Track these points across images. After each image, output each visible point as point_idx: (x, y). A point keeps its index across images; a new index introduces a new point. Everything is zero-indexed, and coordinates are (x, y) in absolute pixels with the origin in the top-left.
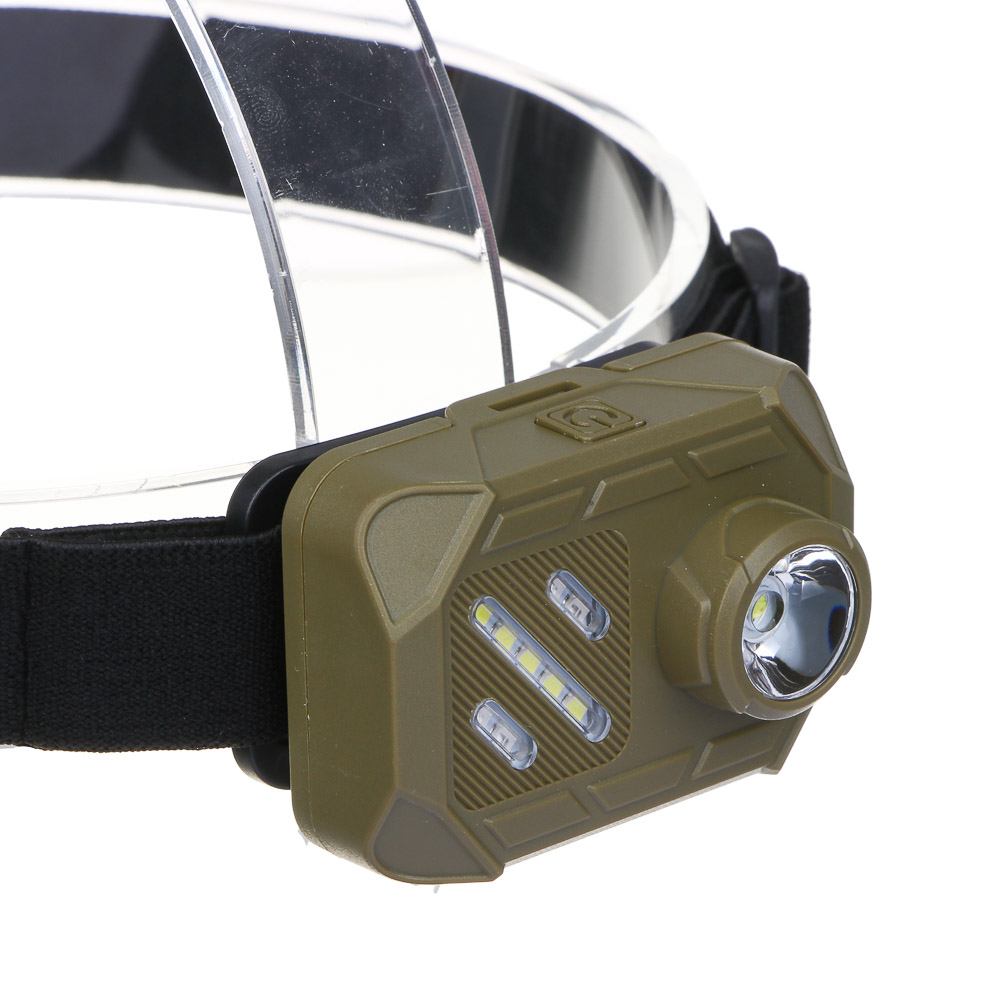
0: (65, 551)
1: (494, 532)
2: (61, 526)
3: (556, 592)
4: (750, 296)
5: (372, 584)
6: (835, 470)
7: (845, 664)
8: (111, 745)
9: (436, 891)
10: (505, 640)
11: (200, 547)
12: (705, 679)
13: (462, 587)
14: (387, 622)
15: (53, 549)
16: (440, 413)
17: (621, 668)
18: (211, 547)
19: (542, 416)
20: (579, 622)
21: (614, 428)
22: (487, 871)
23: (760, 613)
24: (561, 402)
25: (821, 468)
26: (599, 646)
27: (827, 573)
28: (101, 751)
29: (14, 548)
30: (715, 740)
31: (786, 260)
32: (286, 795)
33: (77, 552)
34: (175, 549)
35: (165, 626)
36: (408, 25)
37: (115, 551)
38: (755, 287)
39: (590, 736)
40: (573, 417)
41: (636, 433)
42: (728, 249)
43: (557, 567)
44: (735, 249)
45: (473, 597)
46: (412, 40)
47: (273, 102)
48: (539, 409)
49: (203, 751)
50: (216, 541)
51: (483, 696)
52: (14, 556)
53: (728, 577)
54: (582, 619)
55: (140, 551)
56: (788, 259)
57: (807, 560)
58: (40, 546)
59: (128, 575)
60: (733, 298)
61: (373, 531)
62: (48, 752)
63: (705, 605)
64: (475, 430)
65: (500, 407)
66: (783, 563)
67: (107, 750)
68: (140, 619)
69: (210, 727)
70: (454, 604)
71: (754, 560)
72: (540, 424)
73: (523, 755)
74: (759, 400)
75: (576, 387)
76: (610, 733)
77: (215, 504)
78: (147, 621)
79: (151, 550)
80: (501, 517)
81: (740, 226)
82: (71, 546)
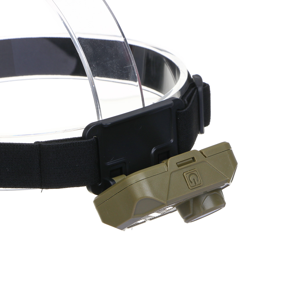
0: (47, 145)
4: (197, 88)
8: (60, 187)
9: (132, 229)
11: (76, 143)
15: (45, 145)
18: (79, 143)
28: (58, 188)
29: (37, 145)
31: (204, 81)
33: (50, 145)
34: (71, 143)
35: (70, 160)
37: (58, 145)
38: (198, 86)
42: (192, 79)
46: (122, 40)
47: (89, 48)
49: (80, 187)
50: (80, 141)
52: (36, 147)
55: (63, 144)
58: (42, 145)
59: (61, 150)
60: (193, 89)
62: (47, 190)
68: (65, 159)
69: (81, 182)
78: (66, 159)
79: (66, 144)
81: (195, 74)
82: (49, 144)
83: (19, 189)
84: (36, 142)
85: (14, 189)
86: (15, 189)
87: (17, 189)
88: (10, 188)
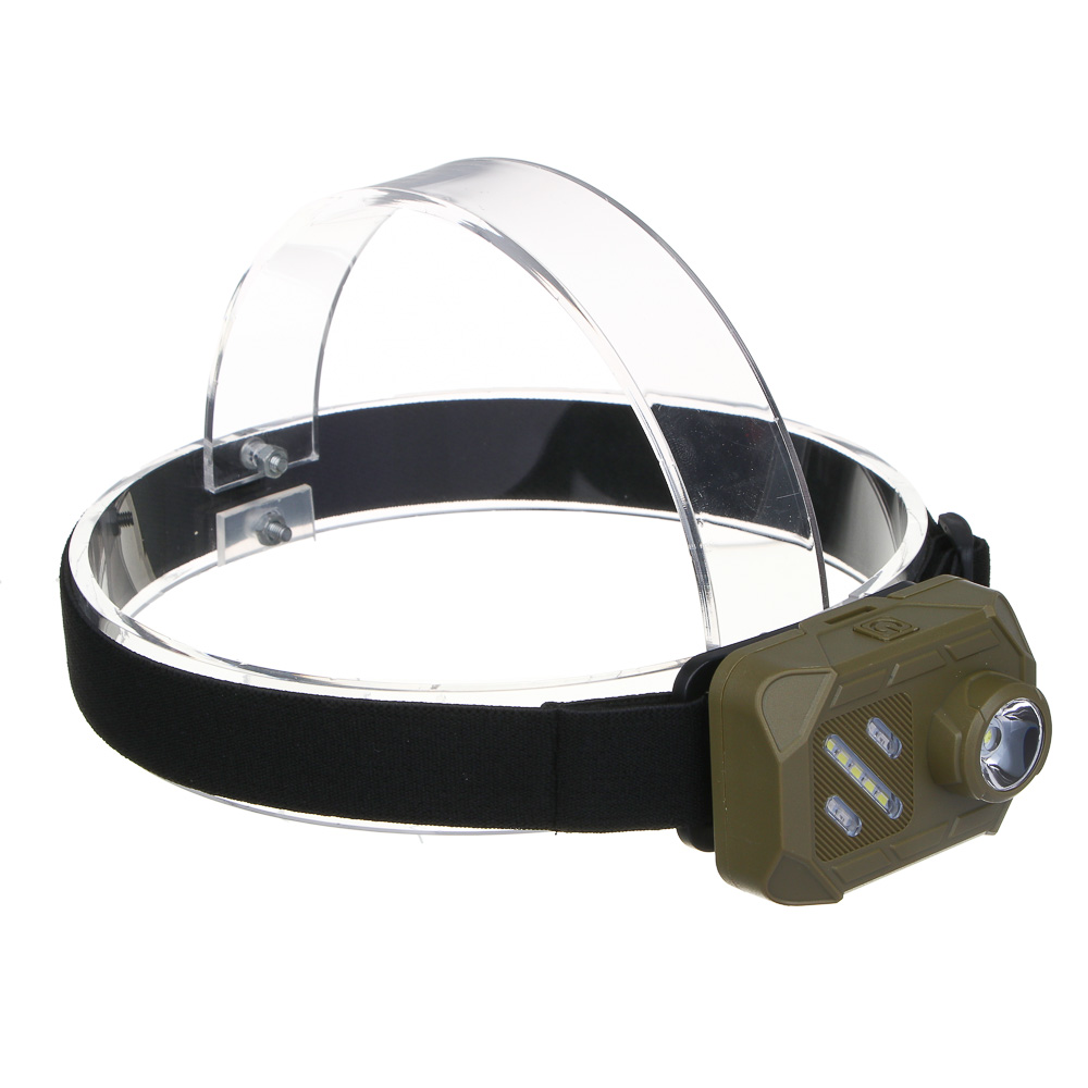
0: (580, 714)
1: (837, 696)
2: (575, 700)
3: (872, 729)
4: (957, 553)
5: (767, 729)
6: (1025, 652)
7: (1038, 768)
10: (843, 759)
11: (659, 710)
12: (958, 778)
13: (819, 729)
14: (776, 751)
15: (572, 714)
16: (795, 626)
17: (907, 774)
18: (665, 710)
19: (857, 626)
20: (884, 747)
21: (902, 632)
22: (833, 897)
23: (988, 739)
24: (866, 618)
25: (1019, 653)
26: (896, 762)
27: (1026, 715)
29: (549, 714)
30: (959, 816)
31: (977, 532)
32: (712, 855)
33: (586, 715)
34: (644, 712)
35: (639, 757)
36: (766, 409)
37: (609, 714)
38: (960, 548)
39: (891, 815)
40: (876, 626)
41: (914, 635)
42: (938, 525)
43: (872, 715)
44: (943, 526)
45: (825, 735)
47: (688, 446)
48: (854, 622)
50: (669, 706)
51: (832, 794)
52: (548, 718)
53: (972, 718)
54: (885, 746)
55: (623, 713)
56: (977, 531)
57: (1015, 708)
58: (565, 712)
60: (947, 554)
61: (766, 697)
63: (958, 736)
64: (819, 636)
65: (831, 622)
66: (1001, 710)
67: (605, 832)
68: (624, 753)
69: (664, 817)
70: (815, 740)
71: (986, 708)
72: (857, 632)
73: (853, 828)
74: (983, 613)
75: (874, 609)
76: (902, 813)
77: (665, 684)
78: (629, 755)
79: (630, 713)
80: (841, 687)
81: (943, 511)
82: (583, 711)
83: (492, 830)
84: (547, 705)
85: (480, 830)
86: (484, 830)
87: (488, 830)
88: (469, 827)
